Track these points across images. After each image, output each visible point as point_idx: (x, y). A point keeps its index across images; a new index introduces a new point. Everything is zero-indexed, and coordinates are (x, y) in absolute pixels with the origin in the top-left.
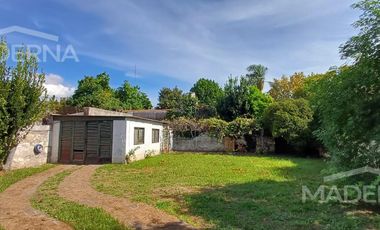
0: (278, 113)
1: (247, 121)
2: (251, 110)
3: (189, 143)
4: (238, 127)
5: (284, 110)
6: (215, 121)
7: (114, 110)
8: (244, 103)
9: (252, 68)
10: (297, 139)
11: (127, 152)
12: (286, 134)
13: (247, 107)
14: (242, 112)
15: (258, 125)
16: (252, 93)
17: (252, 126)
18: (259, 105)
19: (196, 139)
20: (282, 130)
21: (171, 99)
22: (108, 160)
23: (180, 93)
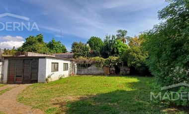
0: (131, 53)
1: (114, 58)
2: (118, 53)
4: (110, 61)
5: (134, 52)
6: (98, 58)
7: (44, 53)
8: (114, 48)
10: (140, 67)
11: (47, 77)
12: (135, 65)
13: (115, 51)
14: (113, 53)
15: (120, 60)
16: (118, 43)
17: (117, 61)
18: (122, 50)
19: (89, 68)
20: (132, 63)
21: (78, 47)
22: (36, 81)
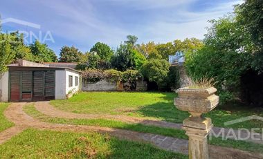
0: (152, 67)
1: (134, 72)
2: (134, 65)
3: (93, 86)
4: (130, 75)
5: (156, 66)
7: (38, 62)
8: (130, 60)
9: (128, 37)
10: (162, 82)
12: (157, 79)
13: (132, 63)
14: (129, 65)
15: (141, 74)
16: (134, 54)
17: (137, 75)
18: (139, 62)
20: (155, 77)
21: (70, 54)
22: (53, 98)
23: (77, 50)
